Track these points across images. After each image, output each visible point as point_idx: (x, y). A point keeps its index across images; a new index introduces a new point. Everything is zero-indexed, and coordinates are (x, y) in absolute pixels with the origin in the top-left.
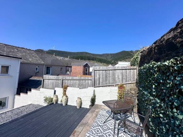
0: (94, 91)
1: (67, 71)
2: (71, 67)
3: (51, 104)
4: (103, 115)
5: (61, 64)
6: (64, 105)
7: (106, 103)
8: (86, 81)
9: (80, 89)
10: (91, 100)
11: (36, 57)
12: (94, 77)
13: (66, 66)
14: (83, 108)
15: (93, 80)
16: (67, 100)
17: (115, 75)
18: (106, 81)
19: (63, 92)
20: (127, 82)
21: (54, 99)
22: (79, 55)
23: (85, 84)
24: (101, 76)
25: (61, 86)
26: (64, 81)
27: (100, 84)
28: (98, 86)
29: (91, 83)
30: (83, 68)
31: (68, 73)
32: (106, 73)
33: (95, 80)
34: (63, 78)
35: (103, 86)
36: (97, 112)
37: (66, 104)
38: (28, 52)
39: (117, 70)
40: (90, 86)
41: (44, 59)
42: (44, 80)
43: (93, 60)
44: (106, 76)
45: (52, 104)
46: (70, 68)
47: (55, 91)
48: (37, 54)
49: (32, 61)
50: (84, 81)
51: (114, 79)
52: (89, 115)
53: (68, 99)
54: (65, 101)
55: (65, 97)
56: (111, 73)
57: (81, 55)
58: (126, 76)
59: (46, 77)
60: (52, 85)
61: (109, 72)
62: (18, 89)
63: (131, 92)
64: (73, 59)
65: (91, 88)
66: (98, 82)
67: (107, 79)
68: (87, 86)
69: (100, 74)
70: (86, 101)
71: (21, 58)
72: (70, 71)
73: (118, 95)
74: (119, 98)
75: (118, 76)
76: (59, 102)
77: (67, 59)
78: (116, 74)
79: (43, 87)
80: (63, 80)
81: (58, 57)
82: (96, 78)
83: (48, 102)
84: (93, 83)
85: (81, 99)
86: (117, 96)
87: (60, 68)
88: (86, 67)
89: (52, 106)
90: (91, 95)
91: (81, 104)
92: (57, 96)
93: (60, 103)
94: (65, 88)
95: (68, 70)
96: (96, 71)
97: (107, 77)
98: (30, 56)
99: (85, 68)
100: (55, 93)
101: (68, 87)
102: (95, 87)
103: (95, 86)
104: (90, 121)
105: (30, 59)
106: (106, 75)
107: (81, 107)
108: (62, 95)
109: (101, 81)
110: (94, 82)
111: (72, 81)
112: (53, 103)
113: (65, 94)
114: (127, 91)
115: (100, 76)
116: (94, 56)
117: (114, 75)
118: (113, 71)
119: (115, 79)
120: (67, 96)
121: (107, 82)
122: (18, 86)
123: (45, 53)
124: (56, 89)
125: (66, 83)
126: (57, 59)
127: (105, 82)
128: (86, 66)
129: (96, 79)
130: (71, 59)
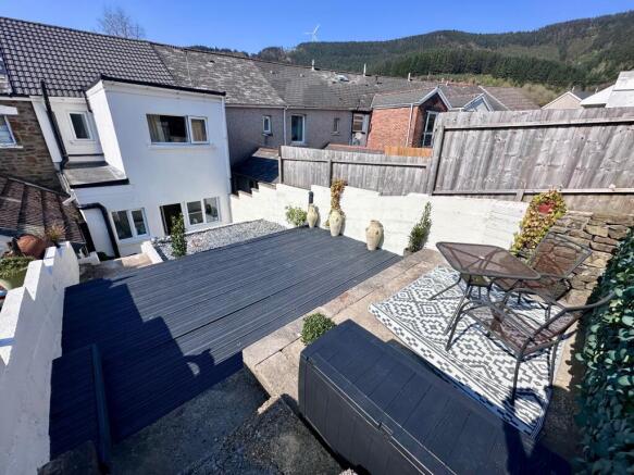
0: (428, 206)
1: (356, 128)
2: (370, 113)
3: (302, 227)
4: (436, 281)
5: (336, 104)
6: (334, 234)
7: (450, 249)
8: (403, 172)
9: (382, 194)
10: (413, 234)
11: (260, 84)
12: (436, 158)
13: (354, 112)
14: (386, 252)
15: (433, 169)
16: (343, 224)
17: (537, 152)
18: (485, 175)
19: (331, 198)
20: (590, 187)
21: (310, 216)
22: (411, 54)
23: (400, 180)
24: (468, 156)
25: (326, 181)
26: (335, 165)
27: (458, 185)
28: (449, 192)
29: (421, 178)
30: (415, 115)
31: (359, 136)
32: (494, 141)
33: (441, 167)
34: (333, 157)
35: (466, 195)
36: (423, 271)
37: (340, 234)
38: (239, 66)
39: (557, 126)
40: (417, 191)
41: (284, 89)
42: (282, 160)
43: (478, 71)
44: (490, 157)
45: (305, 228)
46: (367, 116)
47: (311, 195)
48: (263, 70)
49: (252, 97)
50: (397, 169)
51: (526, 170)
52: (393, 270)
53: (344, 220)
54: (336, 224)
55: (335, 214)
56: (517, 144)
57: (421, 52)
58: (600, 158)
59: (288, 151)
60: (305, 175)
61: (507, 140)
62: (232, 180)
63: (589, 229)
64: (381, 79)
65: (421, 195)
66: (448, 178)
67: (492, 167)
68: (406, 187)
69: (464, 146)
70: (395, 233)
71: (224, 94)
72: (365, 129)
73: (520, 232)
74: (520, 245)
75: (552, 157)
76: (322, 225)
77: (357, 80)
78: (544, 148)
79: (282, 180)
80: (332, 163)
81: (325, 76)
82: (443, 161)
83: (295, 220)
84: (431, 180)
85: (381, 226)
86: (515, 234)
87: (331, 118)
88: (430, 112)
89: (304, 231)
90: (415, 220)
91: (381, 239)
92: (317, 210)
93: (324, 228)
94: (338, 189)
95: (359, 127)
96: (448, 134)
97: (495, 157)
98: (245, 80)
99: (425, 115)
100: (311, 201)
101: (346, 188)
102: (433, 195)
103: (434, 189)
104: (389, 285)
105: (247, 93)
106: (492, 149)
107: (378, 248)
108: (330, 207)
109: (462, 173)
110: (432, 174)
111: (358, 166)
112: (308, 226)
113: (336, 205)
114: (568, 222)
115: (462, 154)
116: (489, 50)
117: (531, 149)
118: (532, 130)
119: (530, 171)
120: (341, 213)
121: (489, 179)
122: (232, 175)
123: (289, 59)
124: (314, 188)
125: (342, 172)
126: (323, 85)
127: (480, 178)
128: (429, 108)
129: (446, 166)
130: (373, 77)
